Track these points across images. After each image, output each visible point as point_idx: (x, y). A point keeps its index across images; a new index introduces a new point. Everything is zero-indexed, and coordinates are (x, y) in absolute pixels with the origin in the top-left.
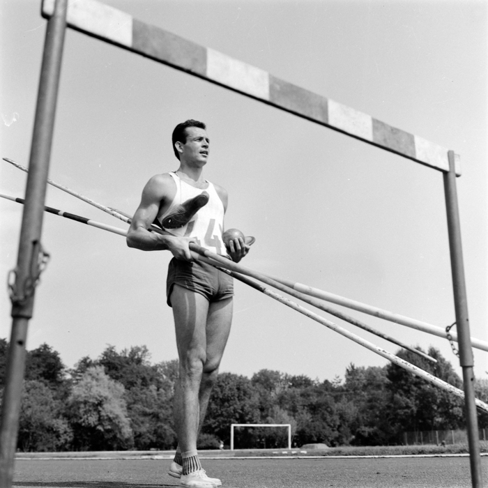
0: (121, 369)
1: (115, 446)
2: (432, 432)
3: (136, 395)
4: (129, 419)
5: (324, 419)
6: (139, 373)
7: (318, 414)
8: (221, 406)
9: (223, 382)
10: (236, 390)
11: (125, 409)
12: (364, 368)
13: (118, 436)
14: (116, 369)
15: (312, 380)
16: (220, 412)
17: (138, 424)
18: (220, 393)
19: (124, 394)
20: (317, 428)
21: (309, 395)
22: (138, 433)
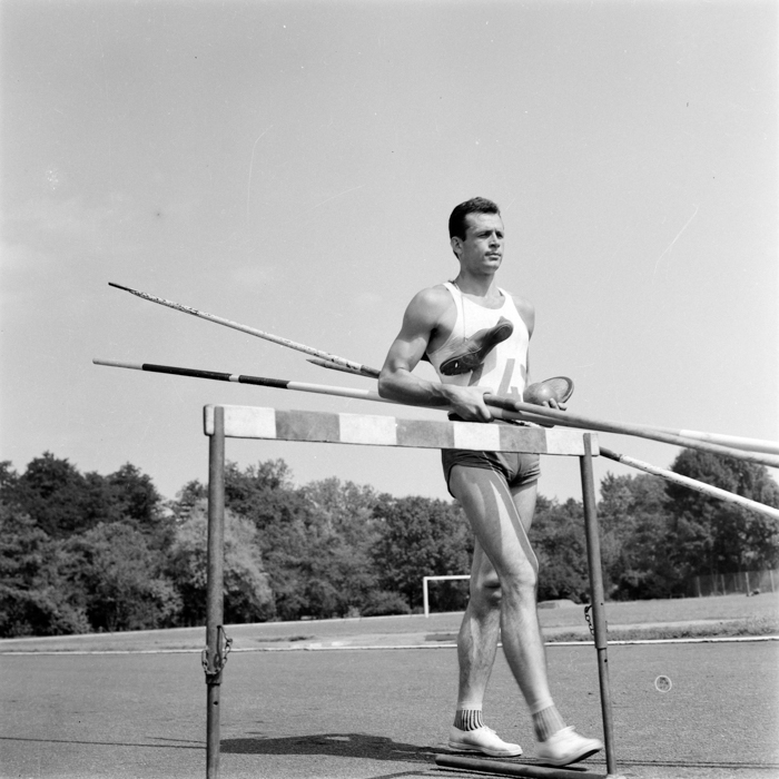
0: (249, 496)
1: (247, 616)
2: (740, 573)
3: (275, 537)
4: (266, 574)
5: (569, 561)
6: (276, 501)
7: (559, 553)
8: (406, 548)
9: (408, 511)
10: (429, 523)
11: (259, 559)
12: (629, 477)
13: (251, 600)
14: (241, 497)
15: (549, 499)
16: (405, 557)
17: (280, 582)
18: (404, 529)
19: (256, 537)
20: (558, 576)
21: (543, 526)
22: (281, 595)
